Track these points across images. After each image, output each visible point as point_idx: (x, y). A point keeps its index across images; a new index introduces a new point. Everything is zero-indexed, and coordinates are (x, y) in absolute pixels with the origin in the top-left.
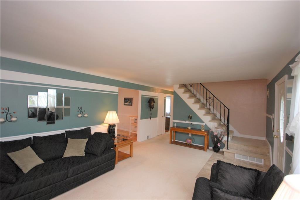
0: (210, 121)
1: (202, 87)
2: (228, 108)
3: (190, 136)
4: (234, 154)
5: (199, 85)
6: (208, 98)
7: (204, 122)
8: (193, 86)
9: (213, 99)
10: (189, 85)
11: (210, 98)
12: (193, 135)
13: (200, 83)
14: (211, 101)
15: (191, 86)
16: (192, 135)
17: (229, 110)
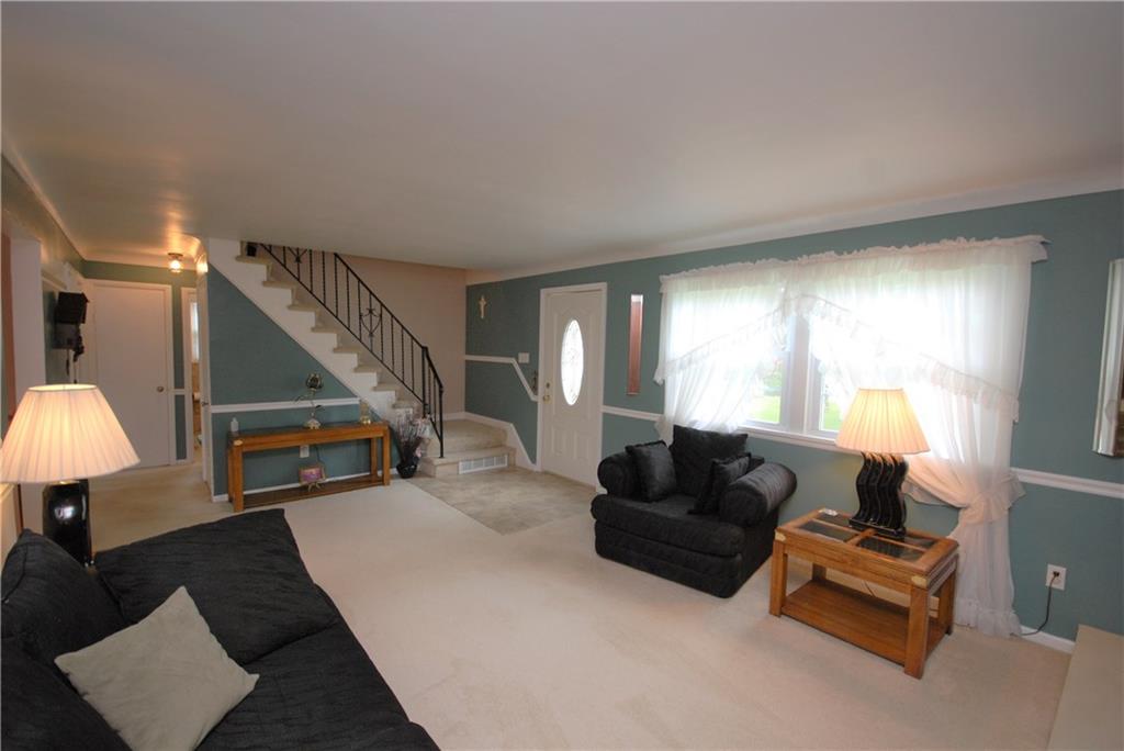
0: (375, 389)
1: (342, 269)
2: (423, 345)
3: (305, 454)
4: (457, 463)
5: (330, 261)
6: (365, 312)
7: (354, 396)
8: (305, 258)
9: (381, 316)
10: (288, 252)
11: (371, 311)
12: (314, 448)
13: (336, 255)
14: (376, 320)
15: (298, 260)
16: (310, 450)
17: (425, 349)
